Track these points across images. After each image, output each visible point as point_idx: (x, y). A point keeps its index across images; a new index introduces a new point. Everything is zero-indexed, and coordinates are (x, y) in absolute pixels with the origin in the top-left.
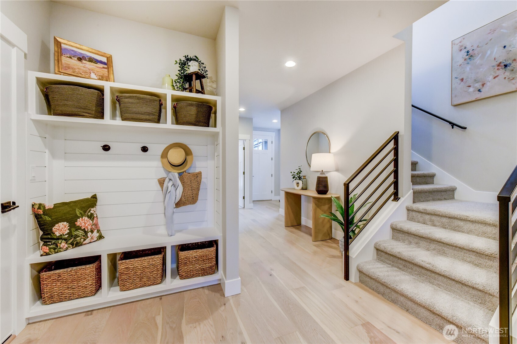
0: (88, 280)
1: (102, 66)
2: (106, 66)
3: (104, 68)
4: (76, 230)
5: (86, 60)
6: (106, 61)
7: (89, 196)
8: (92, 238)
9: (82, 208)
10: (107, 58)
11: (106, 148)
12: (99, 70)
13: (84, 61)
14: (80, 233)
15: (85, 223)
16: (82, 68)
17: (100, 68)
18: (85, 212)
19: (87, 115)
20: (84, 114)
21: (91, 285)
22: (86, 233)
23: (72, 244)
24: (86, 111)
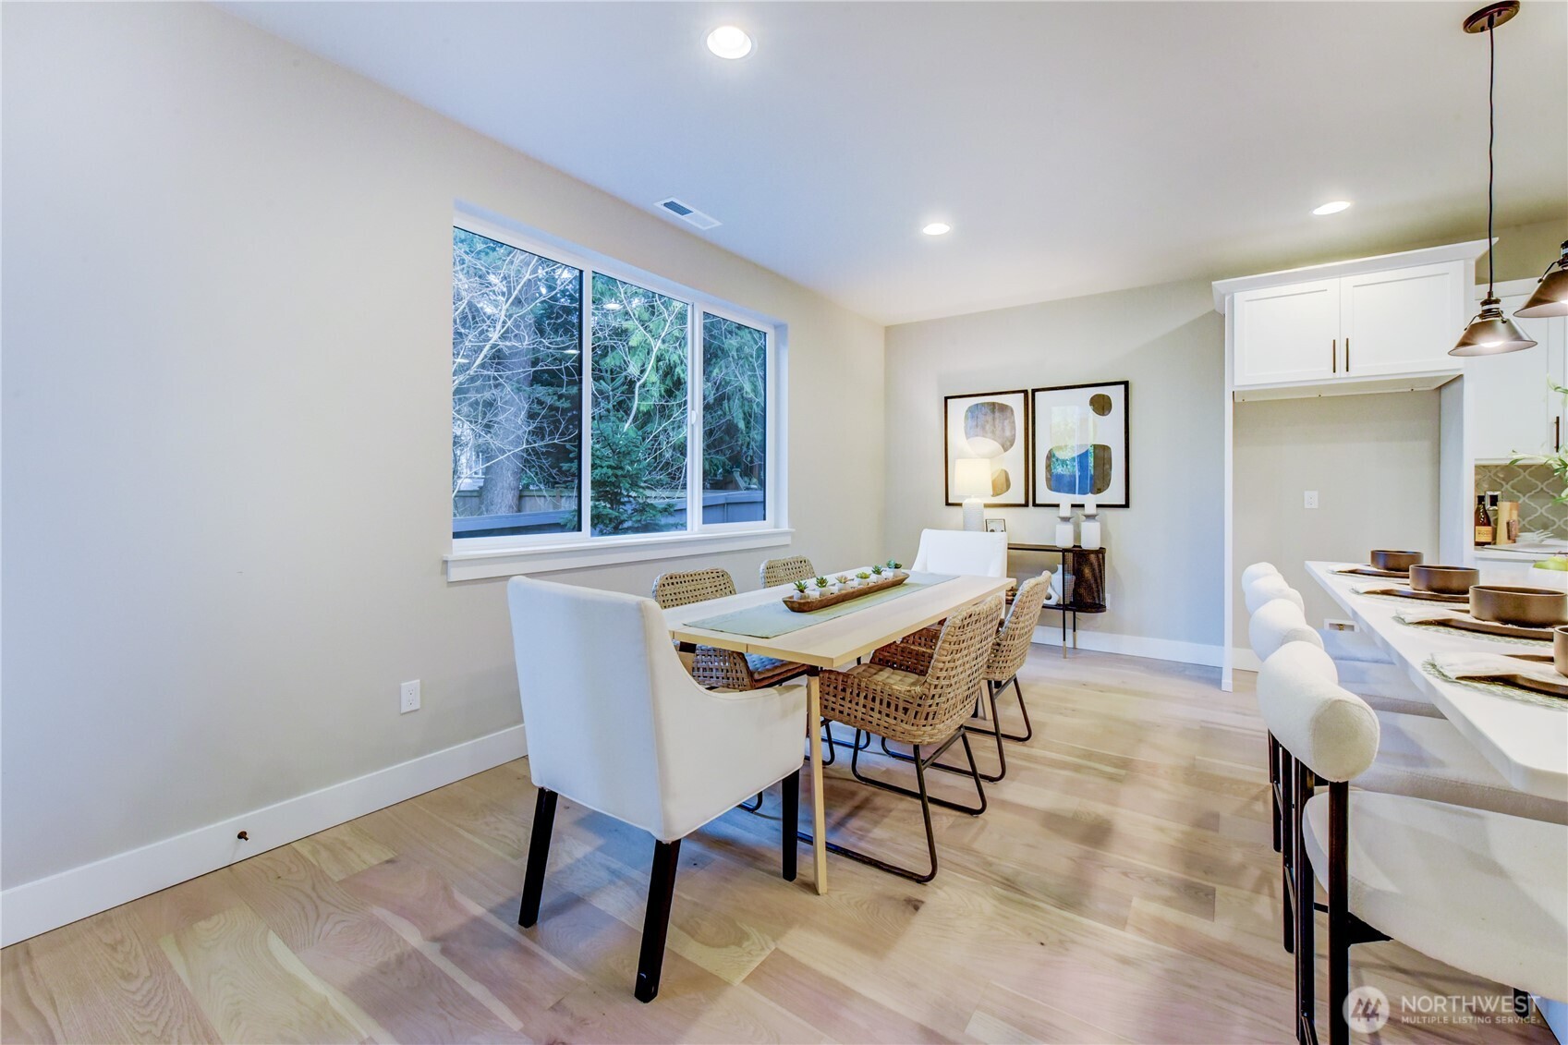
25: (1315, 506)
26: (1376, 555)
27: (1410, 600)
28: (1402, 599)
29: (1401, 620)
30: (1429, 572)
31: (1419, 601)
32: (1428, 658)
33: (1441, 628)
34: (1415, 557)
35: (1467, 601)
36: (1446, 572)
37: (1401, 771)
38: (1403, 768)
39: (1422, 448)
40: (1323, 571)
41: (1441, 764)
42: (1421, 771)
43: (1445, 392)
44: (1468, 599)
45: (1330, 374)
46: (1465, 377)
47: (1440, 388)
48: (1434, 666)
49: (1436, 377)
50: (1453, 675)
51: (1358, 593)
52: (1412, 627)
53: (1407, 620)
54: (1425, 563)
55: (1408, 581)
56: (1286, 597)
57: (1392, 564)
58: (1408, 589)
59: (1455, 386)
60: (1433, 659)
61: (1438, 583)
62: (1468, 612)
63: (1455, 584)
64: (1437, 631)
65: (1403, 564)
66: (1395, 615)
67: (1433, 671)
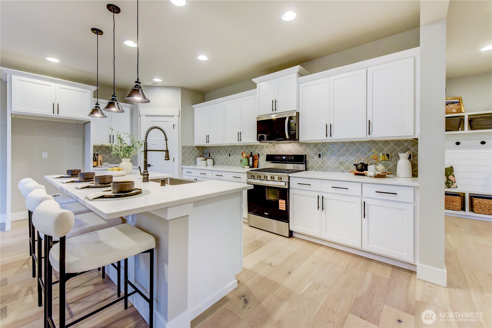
0: (457, 203)
1: (457, 104)
2: (459, 104)
3: (458, 105)
4: (449, 181)
5: (450, 104)
6: (458, 101)
7: (449, 167)
8: (454, 186)
9: (450, 171)
10: (459, 99)
11: (458, 143)
12: (456, 107)
13: (449, 105)
14: (451, 182)
15: (452, 178)
16: (449, 108)
17: (457, 105)
18: (451, 173)
19: (455, 130)
20: (454, 129)
21: (459, 206)
22: (453, 182)
23: (448, 186)
24: (455, 128)
25: (46, 157)
26: (68, 171)
27: (79, 183)
28: (76, 183)
29: (77, 188)
30: (84, 174)
31: (81, 183)
32: (85, 196)
33: (87, 189)
34: (79, 171)
35: (93, 181)
36: (88, 174)
37: (77, 230)
38: (78, 229)
39: (80, 140)
40: (50, 178)
41: (87, 224)
42: (83, 227)
43: (86, 125)
44: (93, 180)
45: (52, 114)
46: (91, 122)
47: (85, 123)
48: (87, 198)
49: (84, 121)
50: (91, 199)
51: (64, 183)
52: (80, 190)
53: (79, 188)
54: (82, 172)
55: (78, 178)
56: (40, 188)
57: (73, 173)
58: (78, 180)
59: (88, 124)
60: (86, 196)
61: (86, 177)
62: (93, 183)
63: (90, 177)
64: (86, 189)
65: (76, 173)
66: (75, 187)
67: (86, 199)
